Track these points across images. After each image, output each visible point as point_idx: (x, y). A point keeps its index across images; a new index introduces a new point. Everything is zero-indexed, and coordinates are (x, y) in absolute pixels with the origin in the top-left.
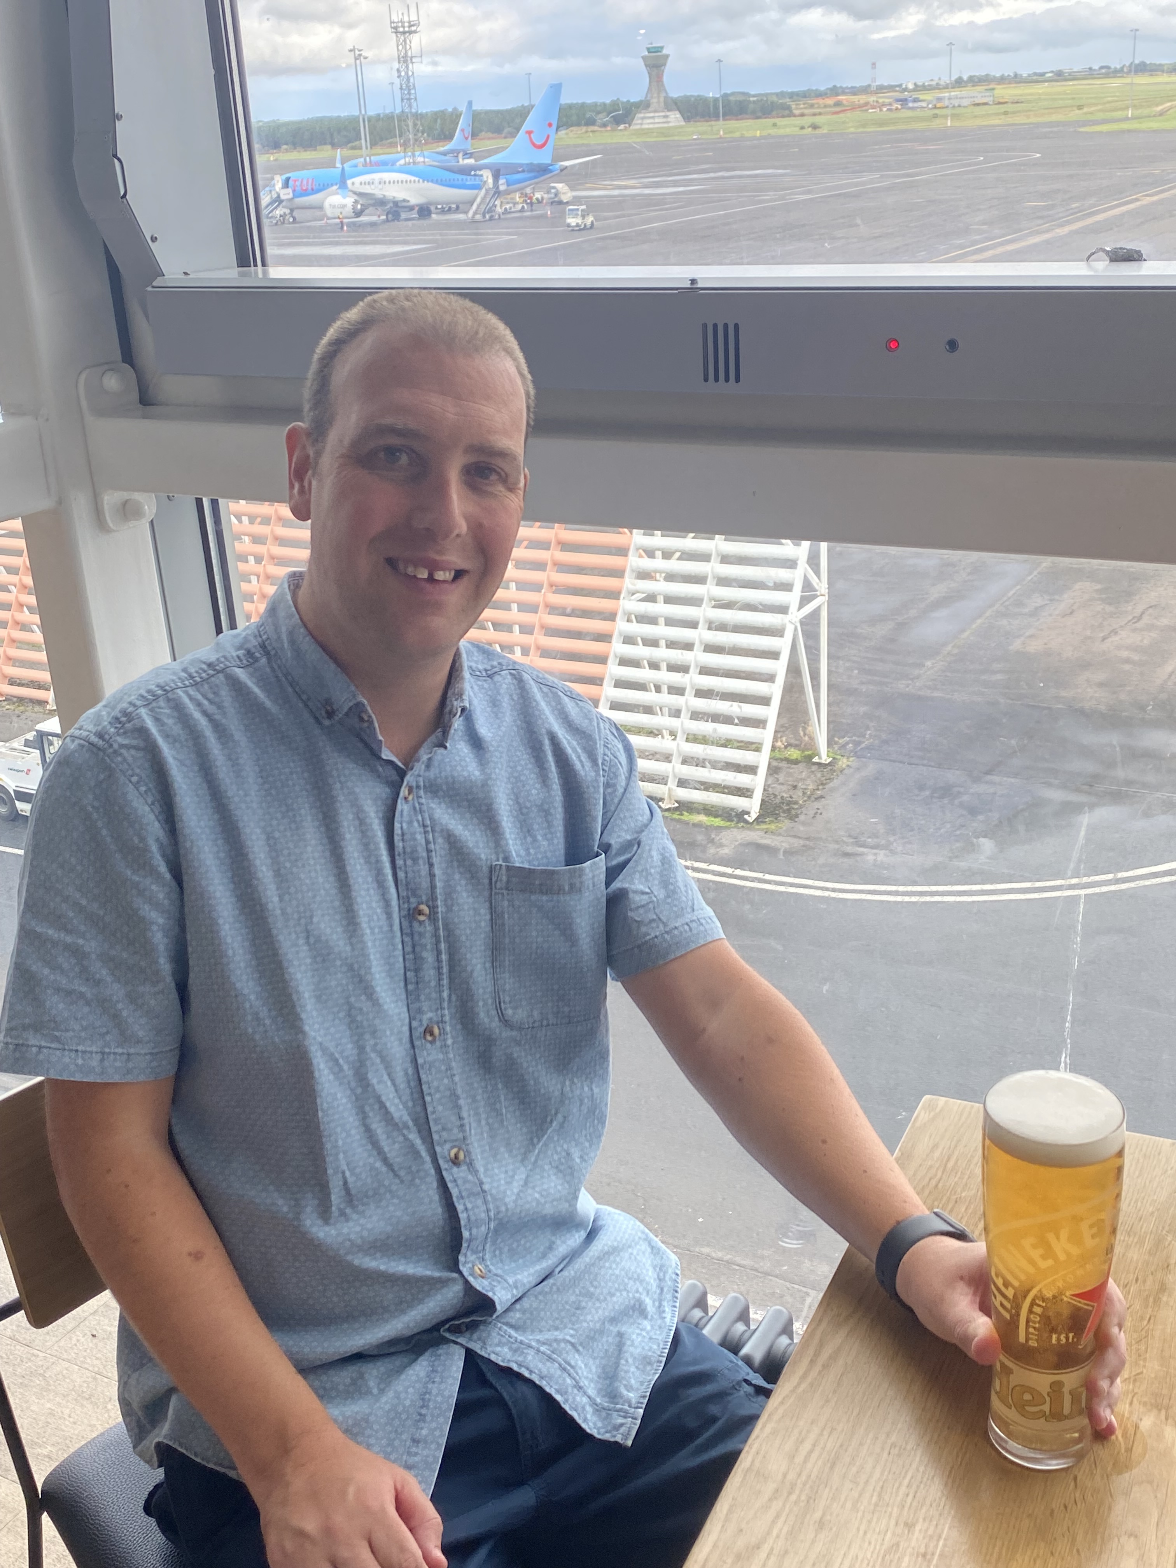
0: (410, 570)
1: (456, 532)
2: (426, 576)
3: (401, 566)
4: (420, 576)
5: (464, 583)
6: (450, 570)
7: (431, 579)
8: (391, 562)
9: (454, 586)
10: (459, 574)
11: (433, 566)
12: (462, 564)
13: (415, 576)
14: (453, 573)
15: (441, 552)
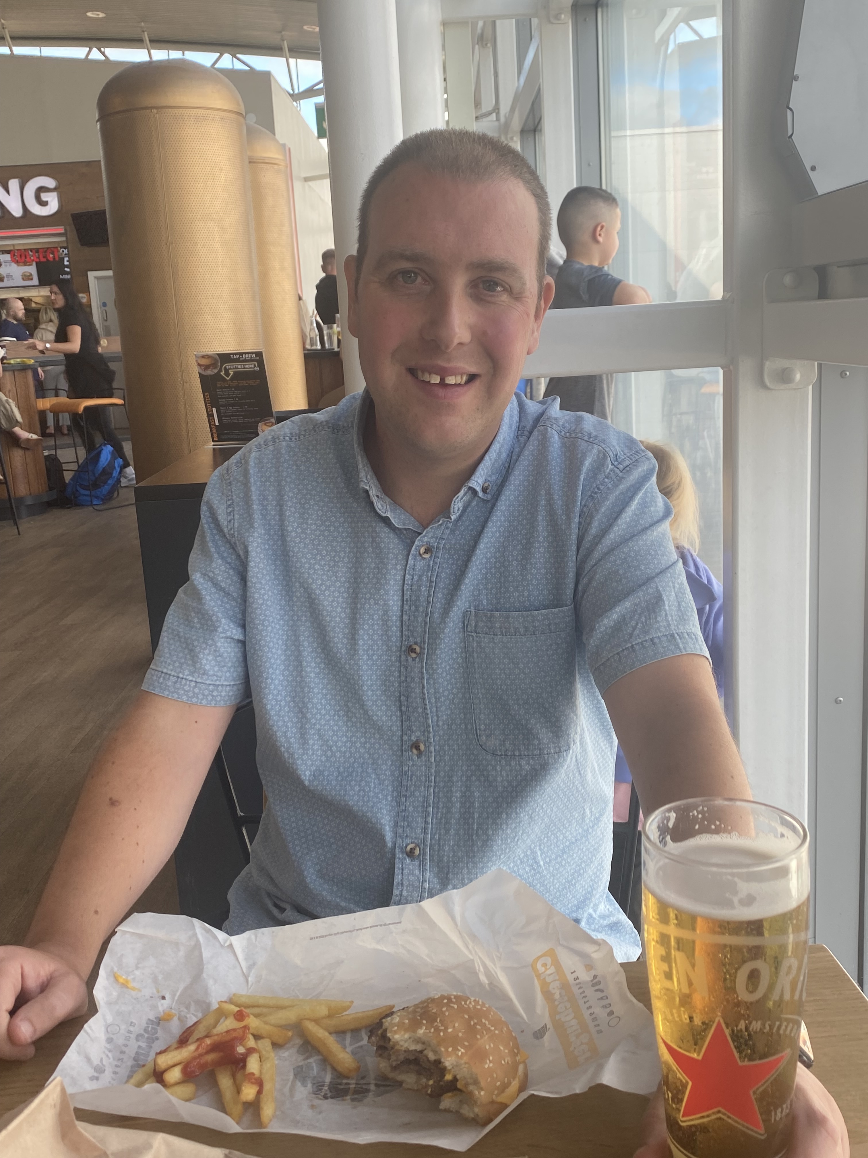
0: (427, 377)
1: (456, 341)
2: (438, 381)
3: (420, 373)
4: (432, 382)
5: (476, 386)
6: (462, 375)
7: (443, 384)
8: (412, 371)
9: (466, 388)
10: (472, 378)
11: (443, 373)
12: (473, 369)
13: (429, 382)
14: (465, 378)
15: (449, 360)
